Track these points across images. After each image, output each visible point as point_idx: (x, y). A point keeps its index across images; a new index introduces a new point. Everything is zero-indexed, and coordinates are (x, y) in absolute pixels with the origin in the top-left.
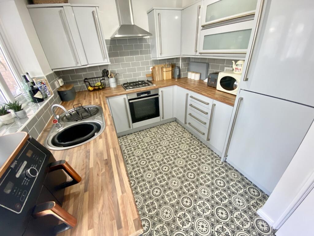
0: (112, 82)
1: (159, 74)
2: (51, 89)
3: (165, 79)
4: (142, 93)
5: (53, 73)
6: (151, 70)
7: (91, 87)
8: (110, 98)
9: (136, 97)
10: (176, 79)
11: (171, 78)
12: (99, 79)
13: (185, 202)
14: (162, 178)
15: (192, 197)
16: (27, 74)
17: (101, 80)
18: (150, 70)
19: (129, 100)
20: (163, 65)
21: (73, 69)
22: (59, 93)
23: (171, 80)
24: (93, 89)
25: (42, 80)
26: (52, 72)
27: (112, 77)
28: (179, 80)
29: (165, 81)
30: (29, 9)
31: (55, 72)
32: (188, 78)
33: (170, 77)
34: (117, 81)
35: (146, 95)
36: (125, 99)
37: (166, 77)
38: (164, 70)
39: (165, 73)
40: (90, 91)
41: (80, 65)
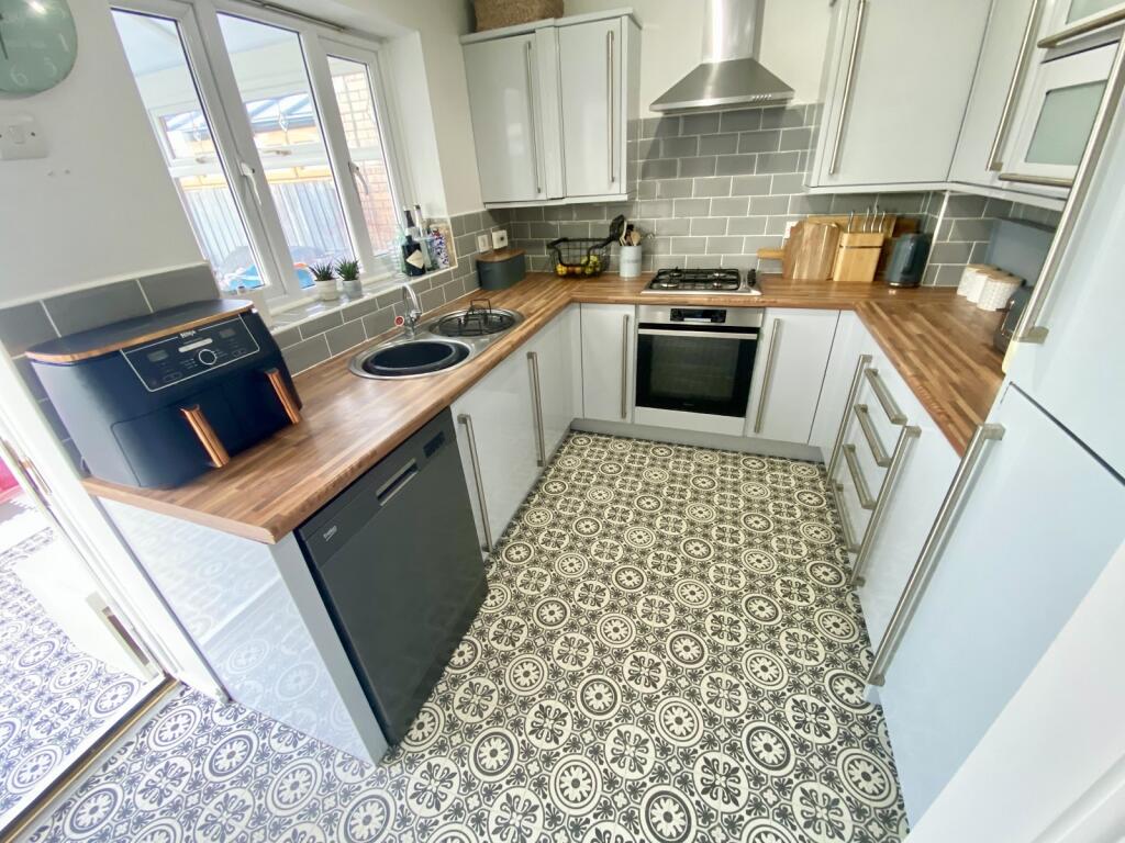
0: (627, 260)
1: (815, 252)
2: (454, 251)
3: (836, 278)
4: (692, 314)
5: (483, 213)
6: (787, 235)
7: (563, 264)
8: (589, 305)
9: (668, 321)
10: (893, 287)
11: (869, 277)
12: (584, 244)
13: (571, 779)
14: (579, 648)
15: (608, 788)
16: (418, 207)
17: (590, 249)
18: (783, 233)
19: (642, 326)
20: (843, 219)
21: (541, 207)
22: (479, 265)
23: (867, 288)
24: (564, 273)
25: (440, 225)
26: (482, 209)
27: (630, 244)
28: (908, 293)
29: (834, 287)
30: (466, 47)
31: (491, 212)
32: (960, 292)
33: (868, 274)
34: (645, 257)
35: (706, 322)
36: (627, 318)
37: (845, 271)
38: (845, 238)
39: (842, 253)
40: (556, 275)
41: (542, 196)
